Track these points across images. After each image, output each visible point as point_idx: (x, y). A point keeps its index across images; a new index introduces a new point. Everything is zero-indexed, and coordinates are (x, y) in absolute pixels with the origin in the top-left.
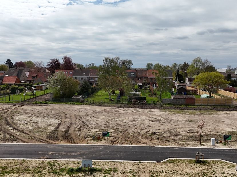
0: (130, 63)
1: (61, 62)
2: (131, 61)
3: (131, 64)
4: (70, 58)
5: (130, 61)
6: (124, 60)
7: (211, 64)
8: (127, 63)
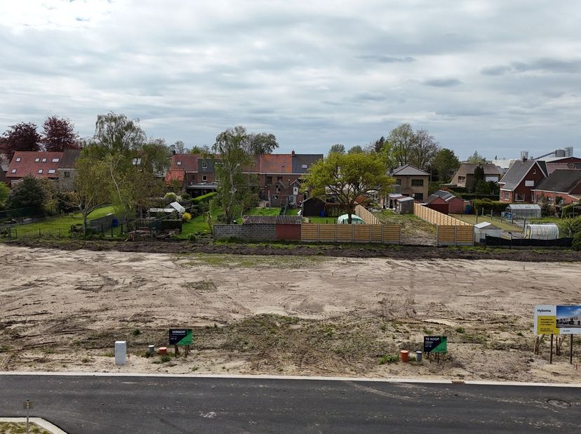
0: (270, 141)
1: (41, 131)
2: (274, 137)
3: (274, 144)
4: (67, 122)
5: (272, 136)
6: (257, 134)
7: (434, 141)
8: (263, 142)
